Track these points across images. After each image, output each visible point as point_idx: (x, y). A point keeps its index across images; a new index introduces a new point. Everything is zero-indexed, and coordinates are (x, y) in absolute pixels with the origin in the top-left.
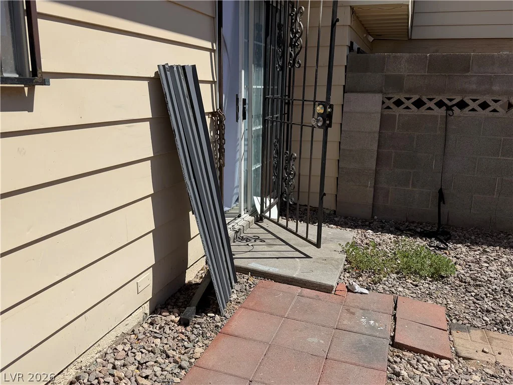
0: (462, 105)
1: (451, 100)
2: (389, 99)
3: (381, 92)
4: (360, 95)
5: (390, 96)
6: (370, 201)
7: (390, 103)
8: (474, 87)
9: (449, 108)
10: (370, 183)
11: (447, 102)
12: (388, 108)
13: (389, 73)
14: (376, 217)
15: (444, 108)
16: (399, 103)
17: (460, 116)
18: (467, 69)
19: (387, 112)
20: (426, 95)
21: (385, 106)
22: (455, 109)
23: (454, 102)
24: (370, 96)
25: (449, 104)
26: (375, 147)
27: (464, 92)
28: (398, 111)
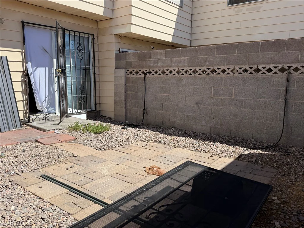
0: (150, 73)
1: (146, 70)
2: (128, 71)
3: (125, 68)
4: (118, 69)
5: (128, 70)
6: (124, 114)
7: (128, 73)
8: (152, 65)
9: (146, 74)
10: (124, 106)
11: (145, 71)
12: (128, 75)
13: (127, 60)
14: (127, 121)
15: (144, 74)
16: (131, 73)
17: (149, 77)
18: (150, 57)
19: (128, 76)
20: (139, 69)
21: (127, 74)
22: (147, 74)
23: (147, 71)
24: (121, 69)
25: (146, 72)
26: (124, 91)
27: (150, 67)
28: (131, 76)
